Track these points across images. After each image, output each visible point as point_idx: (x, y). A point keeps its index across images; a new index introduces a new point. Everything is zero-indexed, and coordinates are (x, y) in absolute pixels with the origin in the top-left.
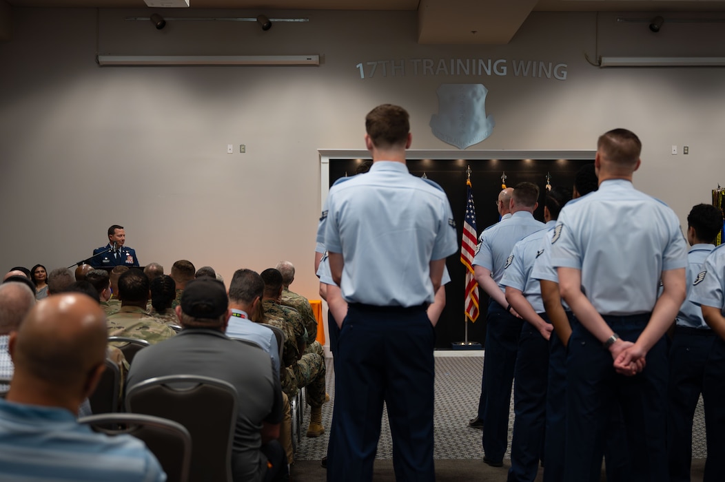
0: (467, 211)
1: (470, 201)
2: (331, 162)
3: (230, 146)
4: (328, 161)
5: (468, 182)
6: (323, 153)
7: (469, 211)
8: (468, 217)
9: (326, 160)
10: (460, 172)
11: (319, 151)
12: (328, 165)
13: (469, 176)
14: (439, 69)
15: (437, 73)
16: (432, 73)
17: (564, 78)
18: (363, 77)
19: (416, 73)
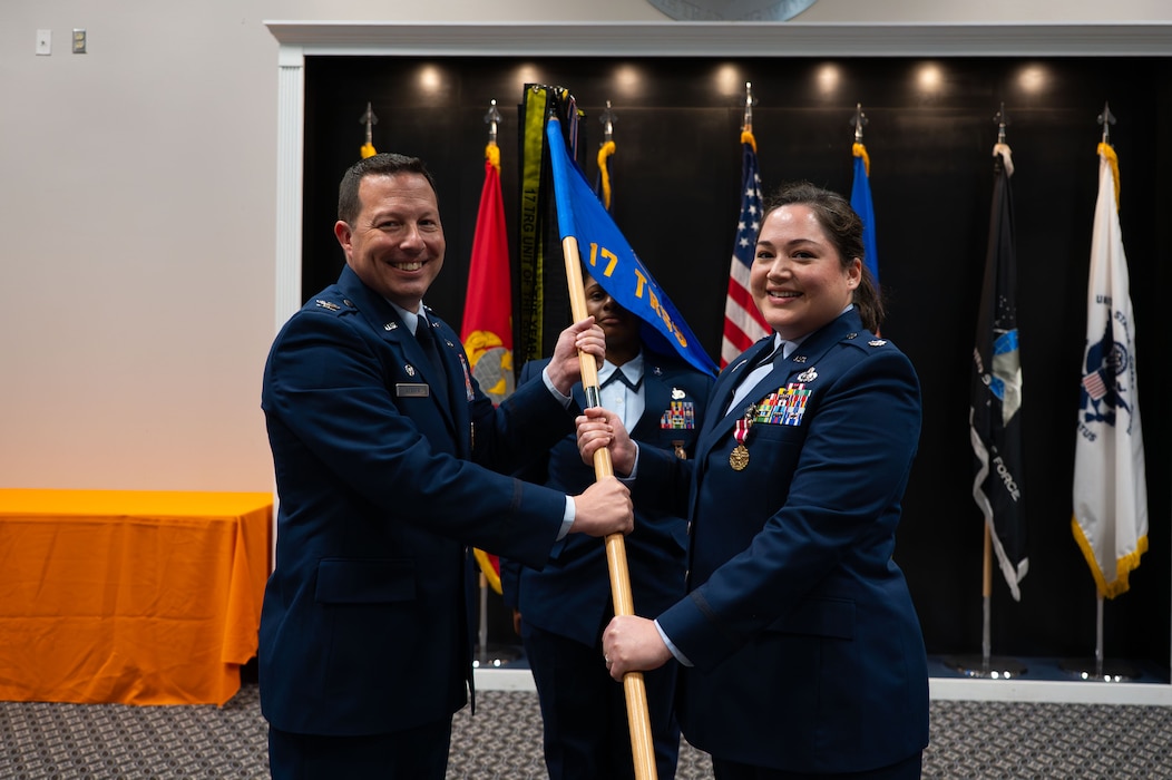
0: (742, 226)
1: (750, 193)
2: (310, 62)
3: (44, 35)
4: (300, 62)
5: (747, 134)
6: (287, 35)
7: (748, 225)
8: (744, 242)
9: (296, 57)
10: (725, 111)
11: (270, 27)
12: (300, 75)
13: (749, 115)
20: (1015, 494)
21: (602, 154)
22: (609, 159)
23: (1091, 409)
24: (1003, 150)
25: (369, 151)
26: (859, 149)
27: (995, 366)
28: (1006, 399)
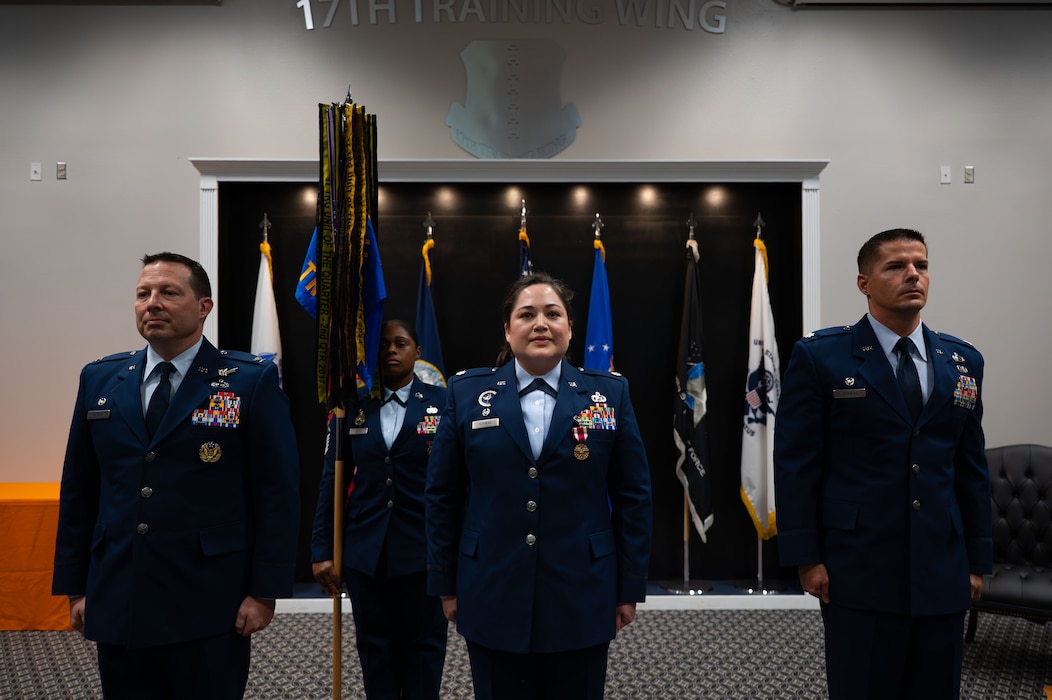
2: (223, 187)
3: (36, 167)
4: (215, 186)
5: (523, 234)
6: (205, 168)
9: (212, 183)
10: (511, 219)
11: (194, 162)
12: (215, 195)
13: (524, 221)
14: (466, 10)
15: (462, 18)
16: (452, 18)
17: (721, 29)
18: (310, 25)
19: (418, 18)
20: (702, 472)
21: (425, 248)
22: (430, 251)
23: (751, 415)
24: (693, 244)
25: (266, 247)
26: (598, 243)
27: (689, 387)
28: (696, 409)
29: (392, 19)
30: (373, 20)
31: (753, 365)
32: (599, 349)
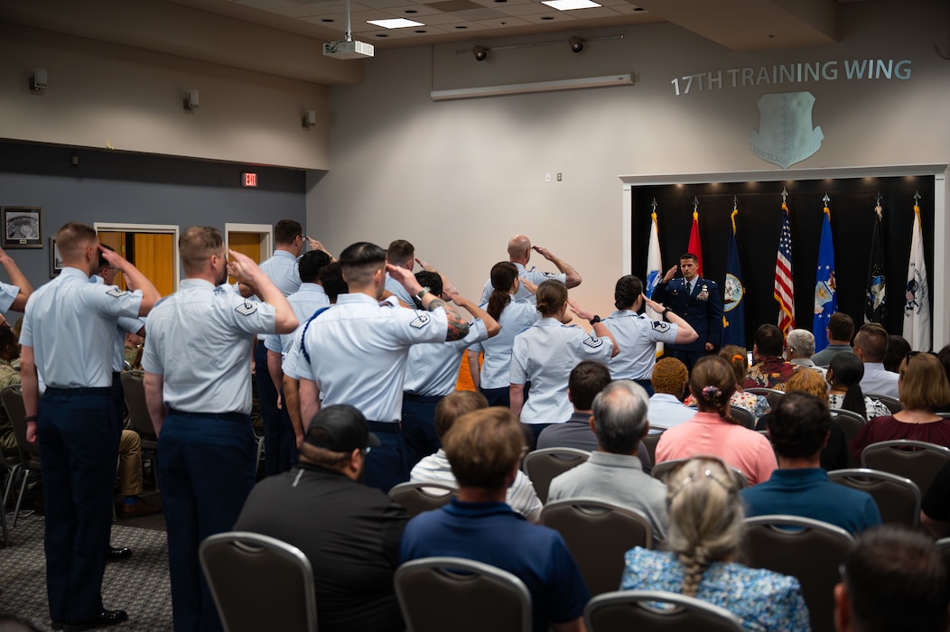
2: (634, 189)
3: (548, 175)
5: (784, 206)
6: (625, 180)
8: (782, 245)
9: (628, 187)
11: (621, 178)
12: (630, 192)
13: (785, 199)
14: (760, 78)
15: (758, 83)
16: (752, 83)
17: (908, 77)
18: (678, 93)
19: (734, 85)
21: (733, 215)
22: (735, 216)
23: (908, 305)
24: (879, 209)
25: (654, 216)
26: (826, 209)
27: (872, 289)
28: (875, 301)
29: (720, 86)
30: (710, 88)
31: (910, 279)
32: (824, 268)
